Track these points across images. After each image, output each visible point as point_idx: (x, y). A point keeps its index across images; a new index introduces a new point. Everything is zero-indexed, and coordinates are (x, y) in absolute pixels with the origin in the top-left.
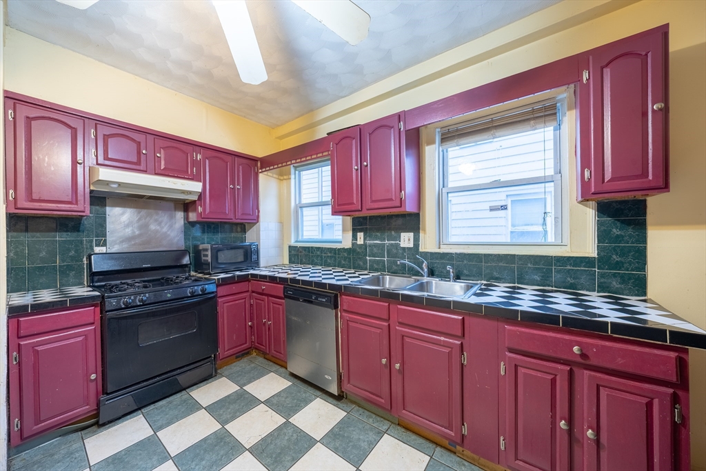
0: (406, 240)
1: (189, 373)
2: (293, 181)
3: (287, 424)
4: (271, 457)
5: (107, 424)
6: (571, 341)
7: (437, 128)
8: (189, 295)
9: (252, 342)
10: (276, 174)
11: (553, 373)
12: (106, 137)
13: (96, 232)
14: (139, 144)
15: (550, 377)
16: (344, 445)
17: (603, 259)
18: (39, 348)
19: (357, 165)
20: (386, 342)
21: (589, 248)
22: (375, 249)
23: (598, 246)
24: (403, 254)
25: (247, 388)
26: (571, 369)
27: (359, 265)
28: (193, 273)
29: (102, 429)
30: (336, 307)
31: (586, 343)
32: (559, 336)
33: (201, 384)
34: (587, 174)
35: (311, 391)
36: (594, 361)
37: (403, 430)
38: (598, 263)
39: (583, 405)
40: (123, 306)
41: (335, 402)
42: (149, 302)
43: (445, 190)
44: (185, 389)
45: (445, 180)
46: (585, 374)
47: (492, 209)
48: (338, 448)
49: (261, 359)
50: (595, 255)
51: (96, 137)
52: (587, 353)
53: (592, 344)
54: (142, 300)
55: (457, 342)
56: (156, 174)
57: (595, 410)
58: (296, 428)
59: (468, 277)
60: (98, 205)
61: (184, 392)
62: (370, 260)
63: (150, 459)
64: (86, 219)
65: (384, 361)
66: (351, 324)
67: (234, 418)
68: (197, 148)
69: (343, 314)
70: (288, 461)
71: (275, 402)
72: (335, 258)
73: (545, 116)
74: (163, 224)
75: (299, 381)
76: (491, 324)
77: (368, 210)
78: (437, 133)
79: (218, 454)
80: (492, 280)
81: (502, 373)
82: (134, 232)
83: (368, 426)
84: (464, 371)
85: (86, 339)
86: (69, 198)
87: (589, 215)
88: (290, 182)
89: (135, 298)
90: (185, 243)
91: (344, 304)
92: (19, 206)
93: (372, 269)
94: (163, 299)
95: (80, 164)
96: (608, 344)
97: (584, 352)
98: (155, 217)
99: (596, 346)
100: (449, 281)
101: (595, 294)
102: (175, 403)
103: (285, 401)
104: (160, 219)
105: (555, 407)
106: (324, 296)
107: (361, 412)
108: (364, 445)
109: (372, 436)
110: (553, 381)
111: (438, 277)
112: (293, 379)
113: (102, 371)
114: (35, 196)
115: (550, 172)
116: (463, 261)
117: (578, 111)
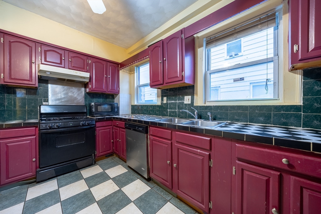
0: (187, 100)
1: (81, 162)
2: (136, 74)
3: (120, 191)
4: (106, 207)
5: (40, 182)
6: (281, 155)
7: (204, 38)
8: (81, 125)
9: (113, 150)
10: (128, 71)
11: (268, 176)
12: (46, 52)
13: (44, 95)
14: (61, 55)
15: (265, 178)
16: (145, 205)
17: (307, 106)
18: (9, 145)
19: (161, 61)
20: (170, 152)
21: (297, 100)
22: (172, 105)
23: (303, 98)
24: (185, 107)
25: (106, 171)
26: (281, 174)
27: (164, 114)
28: (88, 116)
29: (38, 184)
30: (147, 133)
31: (293, 157)
32: (272, 151)
33: (87, 168)
34: (295, 48)
35: (136, 175)
36: (298, 170)
37: (179, 201)
38: (303, 109)
39: (289, 200)
40: (48, 128)
41: (146, 182)
42: (61, 127)
43: (208, 72)
44: (79, 169)
45: (209, 67)
46: (291, 179)
47: (235, 80)
48: (141, 207)
49: (117, 158)
50: (301, 103)
51: (41, 51)
52: (293, 164)
53: (297, 158)
54: (57, 126)
55: (207, 153)
56: (69, 69)
57: (299, 204)
58: (123, 193)
59: (220, 119)
60: (45, 83)
61: (78, 171)
62: (169, 111)
63: (52, 201)
64: (39, 89)
65: (168, 162)
66: (154, 142)
67: (96, 185)
68: (89, 57)
69: (151, 136)
70: (114, 210)
71: (117, 179)
72: (153, 110)
73: (268, 21)
74: (75, 93)
75: (131, 170)
76: (227, 143)
77: (166, 83)
78: (204, 41)
79: (82, 202)
80: (234, 120)
81: (234, 173)
82: (61, 96)
83: (160, 196)
84: (211, 171)
85: (31, 142)
86: (28, 78)
87: (298, 79)
88: (134, 75)
89: (54, 125)
90: (85, 102)
91: (151, 131)
92: (5, 81)
93: (170, 116)
94: (68, 126)
95: (34, 63)
96: (309, 158)
97: (291, 163)
98: (71, 90)
99: (301, 159)
100: (209, 121)
101: (301, 128)
102: (72, 175)
103: (122, 179)
104: (73, 91)
105: (269, 199)
106: (141, 127)
107: (158, 188)
108: (156, 206)
109: (161, 202)
110: (268, 182)
111: (203, 119)
112: (129, 168)
113: (39, 157)
114: (13, 77)
115: (271, 55)
116: (217, 110)
117: (290, 13)
